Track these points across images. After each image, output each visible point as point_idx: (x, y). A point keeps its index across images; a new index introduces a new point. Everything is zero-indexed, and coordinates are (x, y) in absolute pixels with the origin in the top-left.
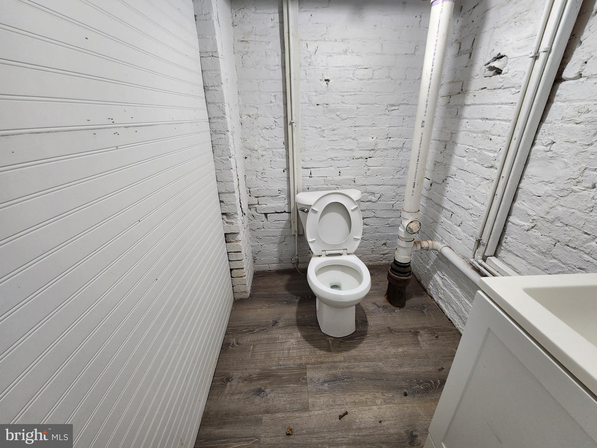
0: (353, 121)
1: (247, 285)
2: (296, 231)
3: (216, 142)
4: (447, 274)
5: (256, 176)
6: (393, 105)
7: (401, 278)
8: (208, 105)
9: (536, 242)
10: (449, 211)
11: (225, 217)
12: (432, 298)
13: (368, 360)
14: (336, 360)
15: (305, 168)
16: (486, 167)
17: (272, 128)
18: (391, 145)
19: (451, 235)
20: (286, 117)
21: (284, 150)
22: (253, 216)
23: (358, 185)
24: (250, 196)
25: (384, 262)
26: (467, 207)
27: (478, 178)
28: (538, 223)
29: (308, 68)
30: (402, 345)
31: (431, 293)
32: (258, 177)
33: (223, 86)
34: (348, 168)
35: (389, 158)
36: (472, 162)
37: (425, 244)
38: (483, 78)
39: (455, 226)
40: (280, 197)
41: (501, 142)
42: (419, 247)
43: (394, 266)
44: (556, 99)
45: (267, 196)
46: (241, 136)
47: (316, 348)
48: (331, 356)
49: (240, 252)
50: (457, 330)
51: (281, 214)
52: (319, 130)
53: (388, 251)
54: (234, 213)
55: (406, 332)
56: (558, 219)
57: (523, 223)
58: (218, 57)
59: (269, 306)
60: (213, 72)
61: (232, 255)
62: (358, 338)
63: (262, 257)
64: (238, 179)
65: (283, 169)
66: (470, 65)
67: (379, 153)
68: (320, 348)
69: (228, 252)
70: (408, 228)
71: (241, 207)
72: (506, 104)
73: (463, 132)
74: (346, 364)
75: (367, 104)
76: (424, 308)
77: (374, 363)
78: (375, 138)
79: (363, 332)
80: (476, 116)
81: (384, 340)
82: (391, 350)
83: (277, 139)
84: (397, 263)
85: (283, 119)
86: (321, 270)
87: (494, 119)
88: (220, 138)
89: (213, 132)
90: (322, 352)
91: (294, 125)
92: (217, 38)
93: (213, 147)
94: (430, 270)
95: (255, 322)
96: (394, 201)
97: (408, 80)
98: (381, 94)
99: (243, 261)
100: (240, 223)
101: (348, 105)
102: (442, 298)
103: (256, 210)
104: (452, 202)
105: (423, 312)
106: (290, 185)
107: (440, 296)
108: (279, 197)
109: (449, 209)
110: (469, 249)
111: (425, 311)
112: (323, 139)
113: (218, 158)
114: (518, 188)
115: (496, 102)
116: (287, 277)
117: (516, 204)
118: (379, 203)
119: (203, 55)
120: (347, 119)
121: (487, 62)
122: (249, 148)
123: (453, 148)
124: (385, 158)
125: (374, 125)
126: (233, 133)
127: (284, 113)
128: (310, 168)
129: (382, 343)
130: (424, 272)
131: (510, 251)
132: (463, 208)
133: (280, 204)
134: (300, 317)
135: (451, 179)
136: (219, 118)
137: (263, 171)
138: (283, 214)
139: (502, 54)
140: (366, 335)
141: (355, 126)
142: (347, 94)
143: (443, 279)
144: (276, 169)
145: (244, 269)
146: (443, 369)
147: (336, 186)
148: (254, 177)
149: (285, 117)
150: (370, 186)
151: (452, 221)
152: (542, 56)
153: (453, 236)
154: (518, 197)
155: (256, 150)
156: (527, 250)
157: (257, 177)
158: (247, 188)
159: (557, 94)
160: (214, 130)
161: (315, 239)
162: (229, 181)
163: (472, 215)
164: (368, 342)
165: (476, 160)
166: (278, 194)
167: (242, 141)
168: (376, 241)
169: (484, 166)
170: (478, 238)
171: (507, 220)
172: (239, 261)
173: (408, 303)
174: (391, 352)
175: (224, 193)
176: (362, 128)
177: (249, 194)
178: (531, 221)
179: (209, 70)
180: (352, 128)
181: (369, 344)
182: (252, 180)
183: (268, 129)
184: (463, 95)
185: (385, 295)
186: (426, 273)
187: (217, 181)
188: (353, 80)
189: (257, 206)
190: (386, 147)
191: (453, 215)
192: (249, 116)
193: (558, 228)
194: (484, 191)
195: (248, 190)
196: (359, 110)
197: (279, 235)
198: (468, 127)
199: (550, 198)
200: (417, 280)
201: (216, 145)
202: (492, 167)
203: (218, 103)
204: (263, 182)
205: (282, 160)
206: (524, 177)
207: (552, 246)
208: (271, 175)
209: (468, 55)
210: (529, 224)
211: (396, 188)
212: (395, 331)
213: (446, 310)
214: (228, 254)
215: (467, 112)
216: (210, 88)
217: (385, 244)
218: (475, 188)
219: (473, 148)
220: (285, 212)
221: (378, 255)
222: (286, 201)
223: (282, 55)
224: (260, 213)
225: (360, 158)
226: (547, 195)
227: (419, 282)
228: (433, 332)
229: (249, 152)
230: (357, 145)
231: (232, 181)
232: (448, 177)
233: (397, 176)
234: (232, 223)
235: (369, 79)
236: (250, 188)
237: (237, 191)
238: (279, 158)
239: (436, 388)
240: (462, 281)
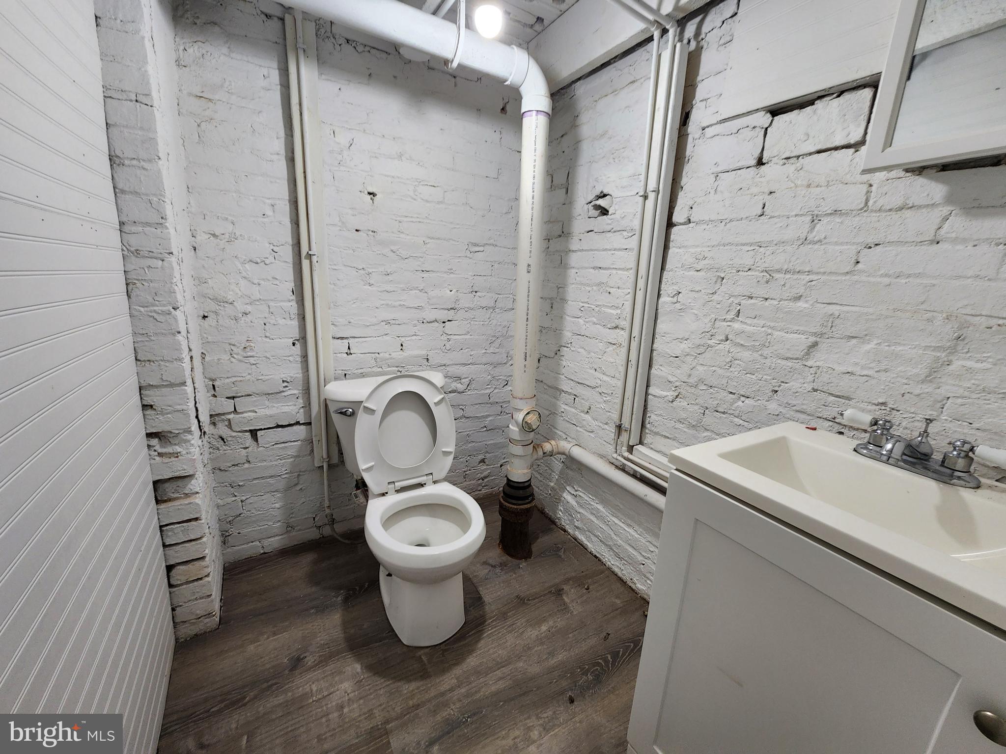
0: (420, 263)
1: (213, 597)
2: (324, 457)
3: (138, 274)
4: (582, 488)
5: (229, 354)
6: (476, 245)
7: (522, 507)
8: (118, 195)
9: (684, 415)
10: (570, 394)
11: (154, 442)
12: (565, 531)
13: (500, 665)
14: (442, 689)
15: (338, 339)
16: (610, 329)
17: (267, 262)
18: (478, 303)
19: (578, 428)
20: (297, 244)
21: (294, 304)
22: (223, 439)
23: (434, 365)
24: (216, 397)
25: (483, 491)
26: (593, 384)
27: (601, 344)
28: (682, 390)
29: (337, 169)
30: (544, 620)
31: (563, 524)
32: (235, 356)
33: (160, 162)
34: (414, 337)
35: (477, 323)
36: (591, 324)
37: (547, 447)
38: (587, 218)
39: (582, 414)
40: (285, 394)
41: (623, 296)
42: (541, 453)
43: (508, 490)
44: (671, 244)
45: (257, 394)
46: (193, 273)
47: (400, 680)
48: (432, 686)
49: (196, 519)
50: (609, 569)
51: (289, 428)
52: (362, 272)
53: (489, 471)
54: (181, 431)
55: (544, 595)
56: (701, 381)
57: (665, 393)
58: (151, 106)
59: (275, 631)
60: (136, 132)
61: (172, 530)
62: (473, 632)
63: (244, 526)
64: (191, 357)
65: (291, 341)
66: (568, 202)
67: (461, 314)
68: (407, 678)
69: (161, 527)
70: (524, 423)
71: (197, 417)
72: (620, 250)
73: (573, 286)
74: (463, 690)
75: (438, 239)
76: (559, 549)
77: (511, 667)
78: (454, 291)
79: (478, 619)
80: (587, 265)
81: (516, 621)
82: (531, 633)
83: (278, 282)
84: (512, 484)
85: (291, 247)
86: (391, 519)
87: (609, 268)
88: (149, 267)
89: (129, 253)
90: (413, 685)
91: (314, 259)
92: (150, 69)
93: (127, 284)
94: (556, 487)
95: (245, 676)
96: (490, 388)
97: (493, 212)
98: (458, 227)
99: (204, 539)
100: (196, 451)
101: (408, 237)
102: (580, 526)
103: (230, 426)
104: (572, 380)
105: (560, 556)
106: (308, 371)
107: (576, 525)
108: (283, 394)
109: (570, 391)
110: (605, 443)
111: (561, 553)
112: (369, 287)
113: (142, 309)
114: (652, 350)
115: (608, 247)
116: (308, 559)
117: (653, 371)
118: (469, 393)
119: (109, 93)
120: (409, 259)
121: (589, 201)
122: (211, 297)
123: (563, 307)
124: (472, 322)
125: (451, 271)
126: (181, 260)
127: (292, 237)
128: (346, 338)
129: (514, 626)
130: (547, 494)
131: (657, 434)
132: (588, 386)
133: (286, 409)
134: (352, 631)
135: (565, 348)
136: (148, 224)
137: (248, 344)
138: (295, 427)
139: (605, 192)
140: (485, 621)
141: (423, 271)
142: (405, 219)
143: (576, 496)
144: (277, 340)
145: (207, 559)
146: (609, 634)
147: (397, 369)
148: (226, 357)
149: (295, 245)
150: (453, 366)
151: (576, 408)
152: (652, 196)
153: (581, 430)
154: (654, 362)
155: (230, 301)
156: (676, 426)
157: (233, 357)
158: (207, 380)
159: (671, 239)
160: (132, 249)
161: (373, 463)
162: (172, 360)
163: (603, 394)
164: (491, 633)
165: (595, 320)
166: (282, 389)
167: (197, 282)
168: (469, 458)
169: (607, 328)
170: (618, 423)
171: (647, 394)
172: (193, 543)
173: (535, 548)
174: (532, 636)
175: (156, 387)
176: (434, 274)
177: (213, 392)
178: (673, 389)
179: (127, 127)
180: (418, 273)
181: (495, 637)
182: (222, 363)
183: (257, 263)
184: (566, 238)
185: (499, 545)
186: (550, 494)
187: (136, 359)
188: (415, 199)
189: (231, 416)
190: (472, 306)
191: (577, 399)
192: (214, 235)
193: (703, 392)
194: (612, 360)
195: (211, 383)
196: (428, 246)
197: (285, 472)
198: (577, 279)
199: (688, 357)
200: (539, 510)
201: (137, 280)
202: (616, 327)
203: (147, 195)
204: (248, 365)
205: (289, 322)
206: (657, 336)
207: (702, 415)
208: (266, 352)
209: (564, 190)
210: (672, 393)
211: (491, 368)
212: (528, 600)
213: (588, 544)
214: (161, 531)
215: (574, 259)
216: (127, 162)
217: (483, 461)
218: (600, 357)
219: (589, 306)
220: (298, 423)
221: (475, 481)
222: (301, 401)
223: (286, 139)
224: (239, 431)
225: (433, 322)
226: (686, 354)
227: (542, 512)
228: (580, 581)
229: (213, 306)
230: (427, 300)
231: (181, 360)
232: (562, 346)
233: (491, 350)
234: (177, 455)
235: (439, 203)
236: (213, 380)
237: (189, 382)
238: (284, 320)
239: (608, 670)
240: (604, 492)
